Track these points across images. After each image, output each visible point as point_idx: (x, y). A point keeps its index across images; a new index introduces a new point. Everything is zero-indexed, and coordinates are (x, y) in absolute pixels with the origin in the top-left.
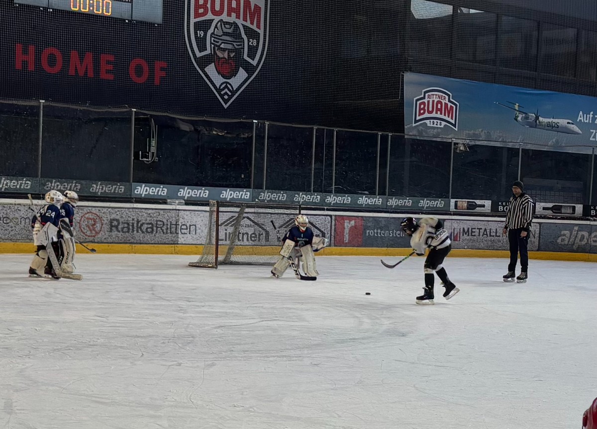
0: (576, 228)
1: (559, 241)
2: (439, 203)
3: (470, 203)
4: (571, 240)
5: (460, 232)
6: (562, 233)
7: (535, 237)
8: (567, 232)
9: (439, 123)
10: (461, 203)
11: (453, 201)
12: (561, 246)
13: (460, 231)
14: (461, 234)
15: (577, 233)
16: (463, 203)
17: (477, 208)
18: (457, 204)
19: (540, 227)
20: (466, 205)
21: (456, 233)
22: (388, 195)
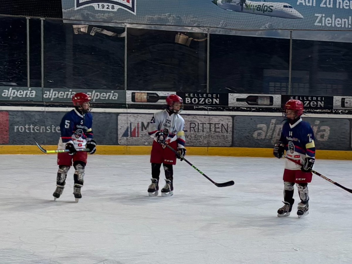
0: (273, 121)
1: (255, 135)
2: (112, 95)
3: (150, 95)
4: (268, 134)
5: (138, 127)
6: (259, 126)
7: (227, 131)
8: (263, 126)
9: (110, 7)
10: (139, 94)
11: (129, 93)
12: (257, 141)
13: (138, 125)
14: (140, 129)
15: (275, 126)
16: (142, 95)
17: (160, 101)
18: (134, 96)
19: (233, 120)
20: (145, 97)
21: (133, 128)
22: (44, 87)
